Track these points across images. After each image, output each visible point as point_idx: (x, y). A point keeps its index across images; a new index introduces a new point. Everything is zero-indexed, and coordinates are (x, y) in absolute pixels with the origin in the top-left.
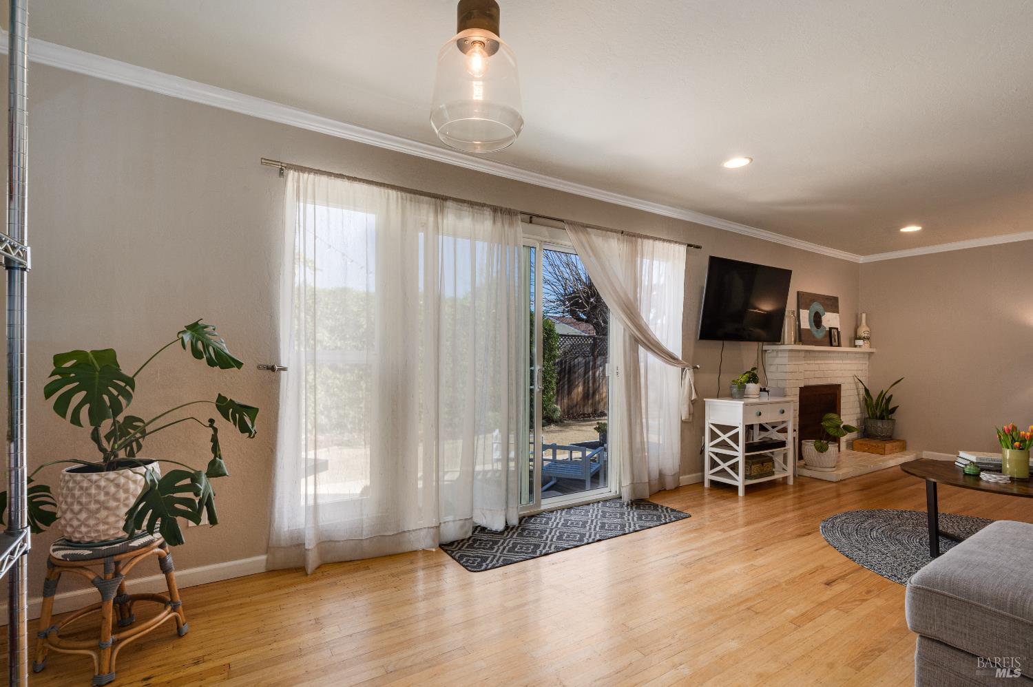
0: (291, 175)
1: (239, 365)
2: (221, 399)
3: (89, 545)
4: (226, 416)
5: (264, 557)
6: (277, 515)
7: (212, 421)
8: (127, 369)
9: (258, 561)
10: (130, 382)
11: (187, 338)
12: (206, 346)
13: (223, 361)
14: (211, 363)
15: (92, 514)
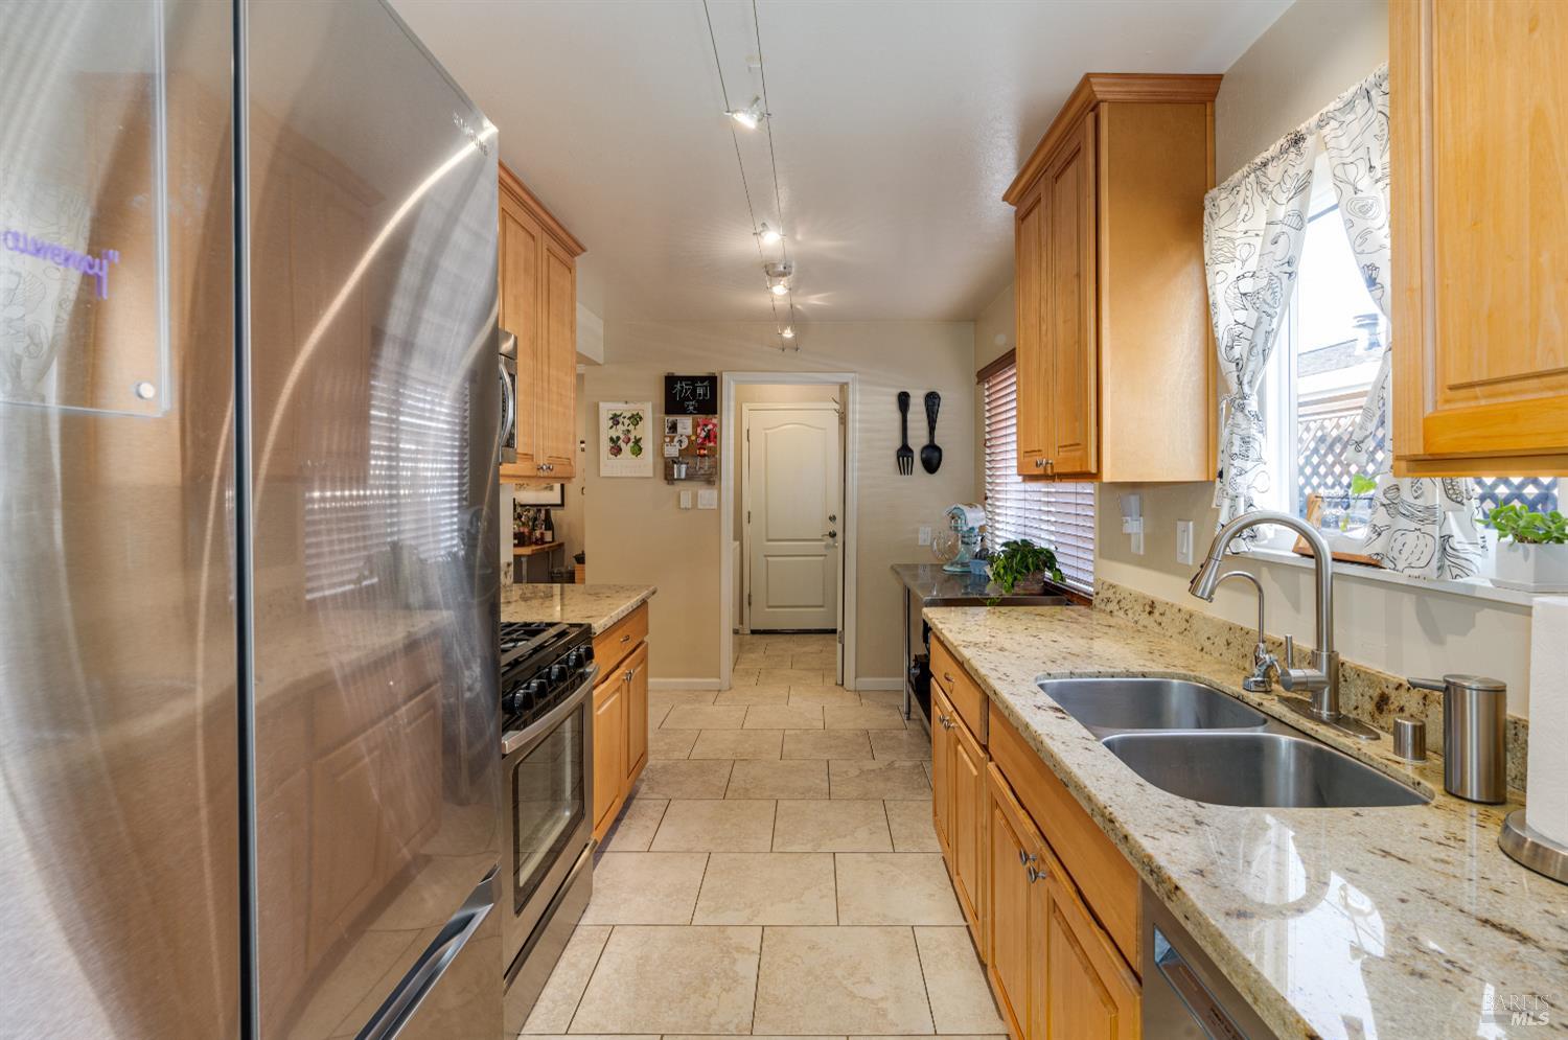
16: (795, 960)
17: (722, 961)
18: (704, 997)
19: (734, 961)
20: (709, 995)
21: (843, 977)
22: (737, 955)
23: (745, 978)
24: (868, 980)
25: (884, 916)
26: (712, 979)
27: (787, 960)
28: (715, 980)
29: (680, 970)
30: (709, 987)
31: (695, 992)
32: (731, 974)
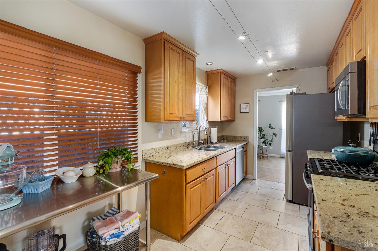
0: (283, 102)
1: (274, 129)
2: (273, 133)
3: (260, 146)
4: (274, 135)
5: (280, 155)
6: (281, 151)
7: (272, 136)
8: (263, 129)
9: (279, 156)
10: (263, 130)
11: (269, 126)
12: (271, 127)
13: (273, 128)
14: (271, 128)
15: (260, 143)
16: (245, 231)
17: (263, 237)
18: (268, 231)
19: (260, 236)
20: (267, 231)
21: (236, 225)
22: (259, 237)
23: (258, 232)
24: (232, 223)
25: (217, 233)
26: (266, 234)
27: (247, 232)
28: (265, 234)
29: (274, 239)
30: (267, 233)
31: (270, 233)
32: (261, 233)
